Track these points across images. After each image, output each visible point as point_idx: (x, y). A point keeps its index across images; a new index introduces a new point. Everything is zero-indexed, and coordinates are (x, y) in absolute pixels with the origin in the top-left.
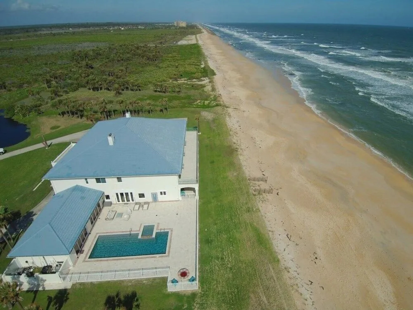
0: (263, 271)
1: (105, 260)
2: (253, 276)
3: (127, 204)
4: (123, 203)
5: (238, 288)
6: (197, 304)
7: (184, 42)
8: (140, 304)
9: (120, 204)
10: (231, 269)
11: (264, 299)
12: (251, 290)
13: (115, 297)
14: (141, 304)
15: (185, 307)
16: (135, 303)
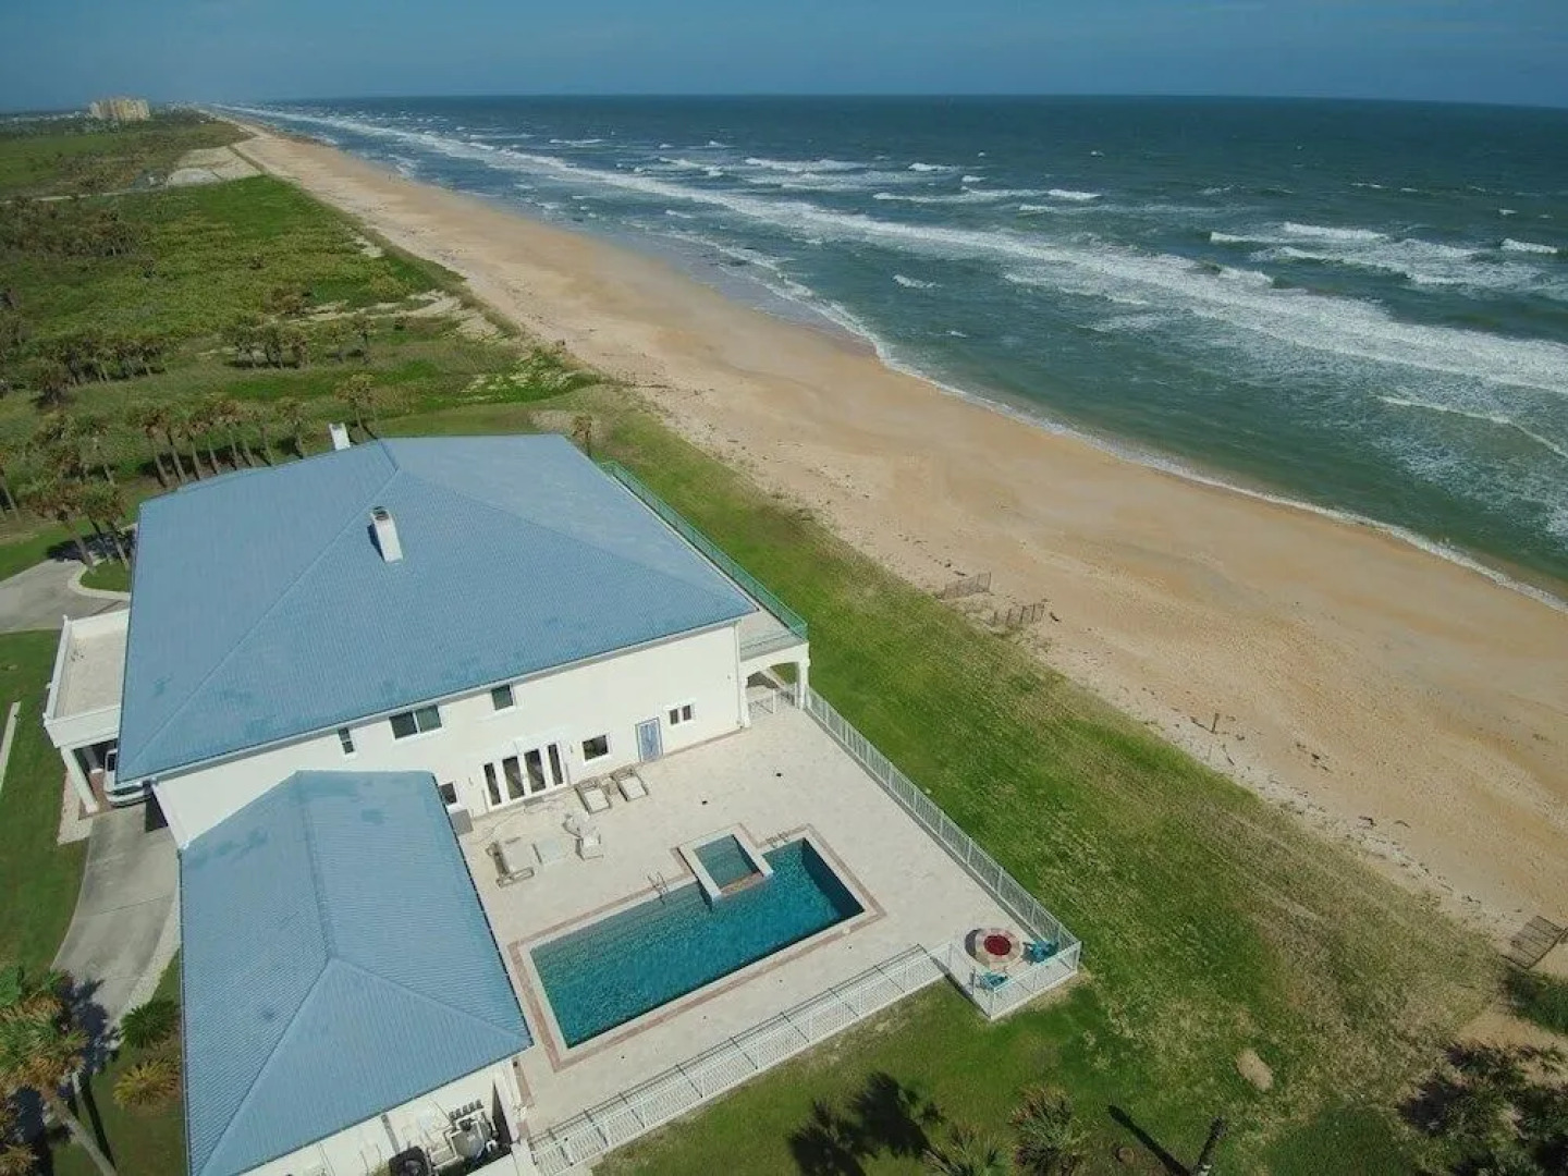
0: (1228, 839)
1: (652, 1024)
2: (1208, 865)
3: (539, 800)
4: (517, 806)
5: (1191, 920)
6: (1116, 1016)
7: (195, 173)
8: (932, 1105)
9: (506, 809)
10: (1118, 875)
11: (1300, 911)
12: (1237, 905)
13: (821, 1127)
14: (936, 1104)
15: (1091, 1043)
16: (912, 1108)
